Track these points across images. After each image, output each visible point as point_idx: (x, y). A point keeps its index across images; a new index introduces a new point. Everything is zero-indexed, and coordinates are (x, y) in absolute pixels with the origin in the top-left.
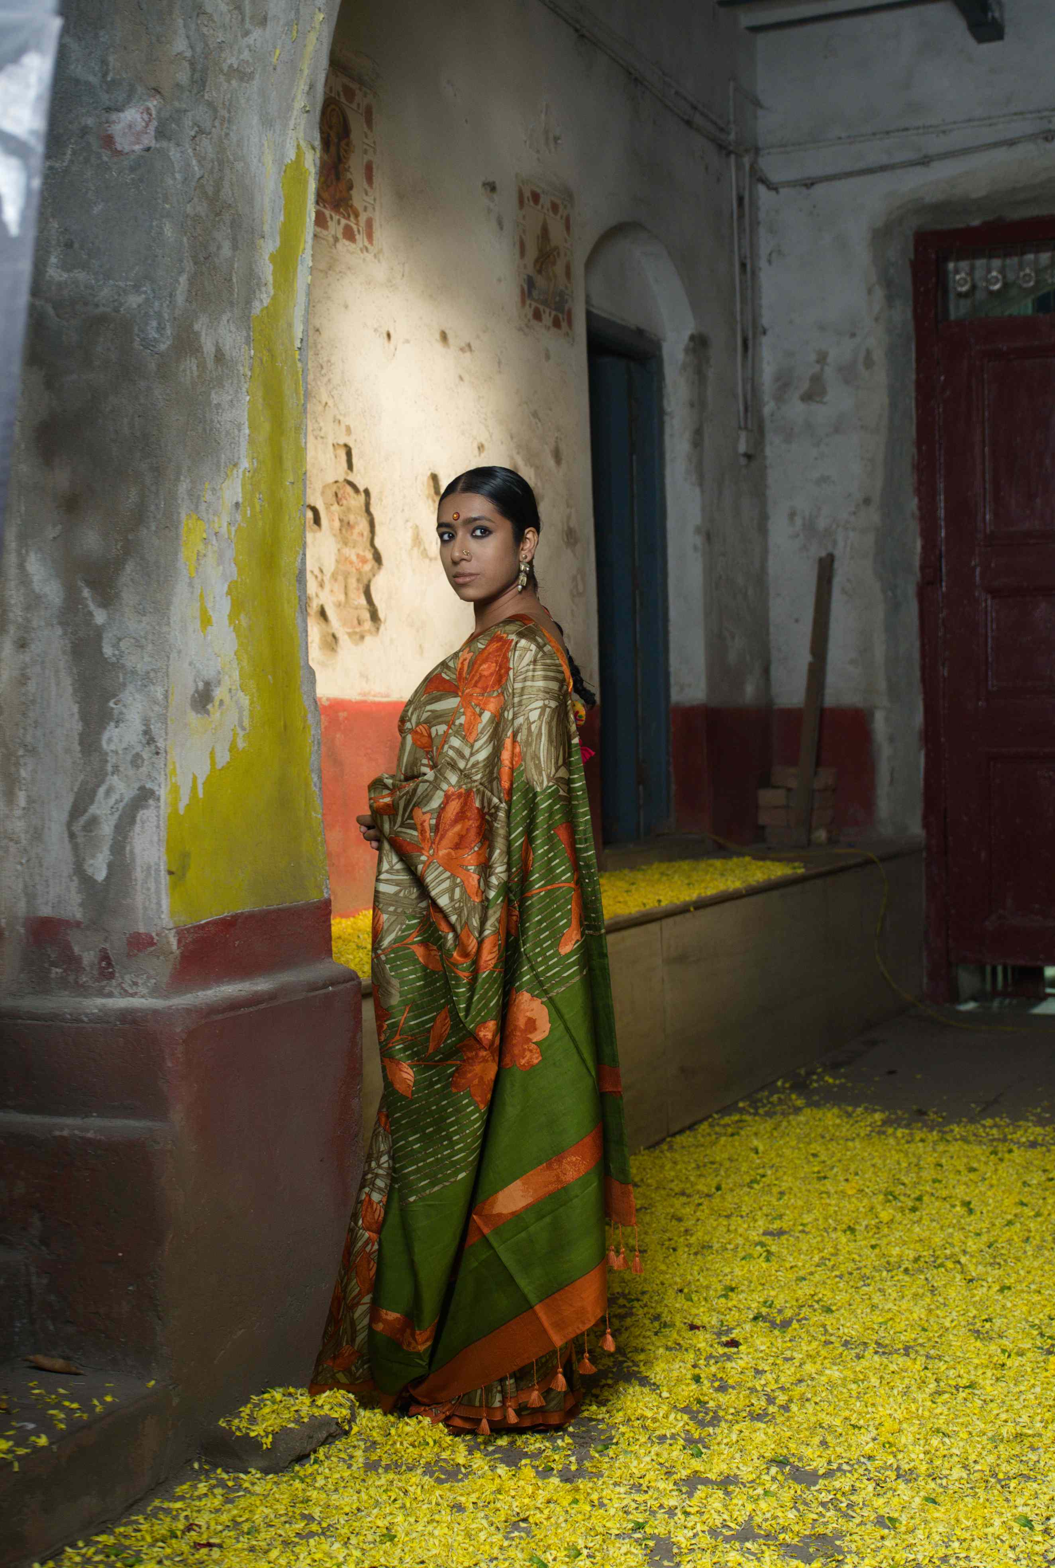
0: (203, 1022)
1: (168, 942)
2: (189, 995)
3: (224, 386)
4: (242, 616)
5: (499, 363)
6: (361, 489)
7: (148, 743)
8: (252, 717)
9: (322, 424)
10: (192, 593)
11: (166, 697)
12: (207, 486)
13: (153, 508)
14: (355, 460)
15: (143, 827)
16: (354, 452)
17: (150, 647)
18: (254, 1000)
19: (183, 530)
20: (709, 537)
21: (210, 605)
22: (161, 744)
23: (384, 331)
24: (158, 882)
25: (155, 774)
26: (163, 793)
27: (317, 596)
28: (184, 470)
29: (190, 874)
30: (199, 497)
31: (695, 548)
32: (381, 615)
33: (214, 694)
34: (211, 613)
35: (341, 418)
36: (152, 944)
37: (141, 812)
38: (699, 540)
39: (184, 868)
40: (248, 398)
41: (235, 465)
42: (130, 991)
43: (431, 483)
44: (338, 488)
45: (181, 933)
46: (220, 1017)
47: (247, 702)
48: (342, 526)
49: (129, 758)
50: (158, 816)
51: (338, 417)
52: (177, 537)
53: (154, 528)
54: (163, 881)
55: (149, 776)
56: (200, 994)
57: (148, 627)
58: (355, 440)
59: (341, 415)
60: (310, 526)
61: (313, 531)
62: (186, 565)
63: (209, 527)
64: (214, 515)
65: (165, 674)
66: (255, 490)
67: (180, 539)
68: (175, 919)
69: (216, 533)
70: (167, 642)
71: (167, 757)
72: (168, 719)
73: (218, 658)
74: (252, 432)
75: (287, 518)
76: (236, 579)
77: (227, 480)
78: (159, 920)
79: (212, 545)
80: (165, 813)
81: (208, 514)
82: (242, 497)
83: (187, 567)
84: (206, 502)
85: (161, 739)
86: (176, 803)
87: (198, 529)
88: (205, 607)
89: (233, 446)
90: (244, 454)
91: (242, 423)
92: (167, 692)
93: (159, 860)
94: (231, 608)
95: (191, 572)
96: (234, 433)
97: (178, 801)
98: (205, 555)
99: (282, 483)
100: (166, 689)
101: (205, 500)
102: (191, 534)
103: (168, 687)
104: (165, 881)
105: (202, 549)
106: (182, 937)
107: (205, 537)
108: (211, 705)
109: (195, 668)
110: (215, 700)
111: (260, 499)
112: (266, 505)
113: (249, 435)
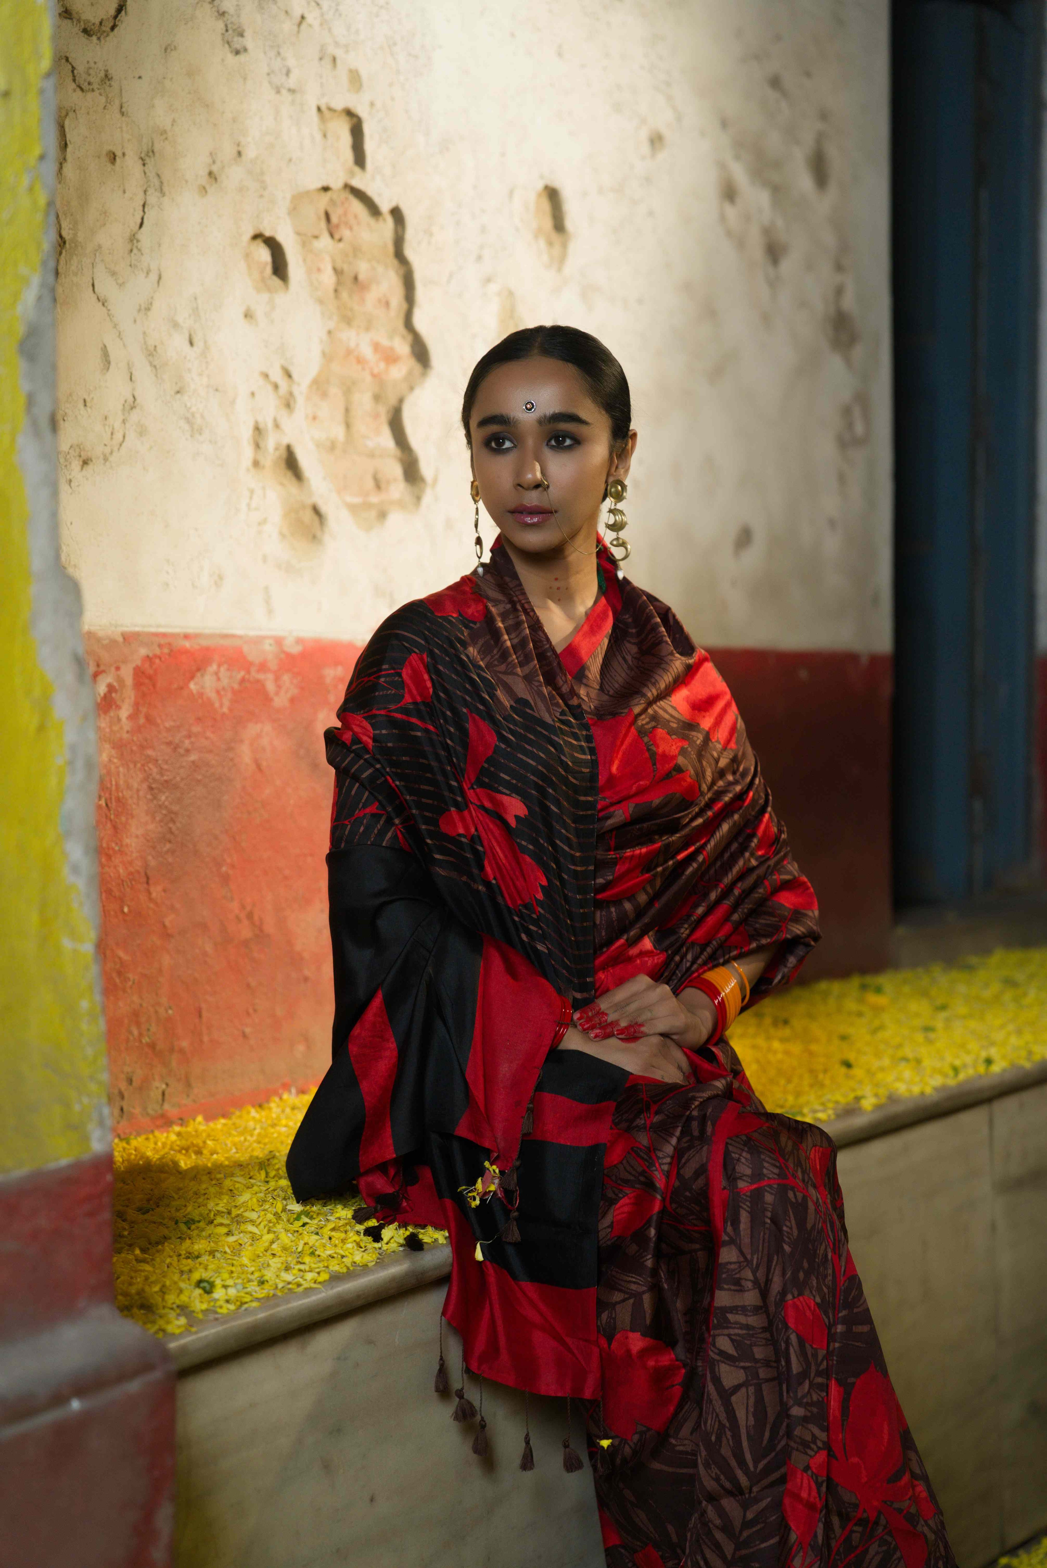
6: (385, 207)
9: (291, 62)
14: (369, 146)
16: (367, 129)
27: (277, 426)
32: (426, 469)
35: (339, 53)
43: (546, 205)
44: (332, 202)
48: (339, 283)
51: (331, 50)
58: (372, 104)
59: (337, 44)
60: (263, 280)
61: (269, 290)
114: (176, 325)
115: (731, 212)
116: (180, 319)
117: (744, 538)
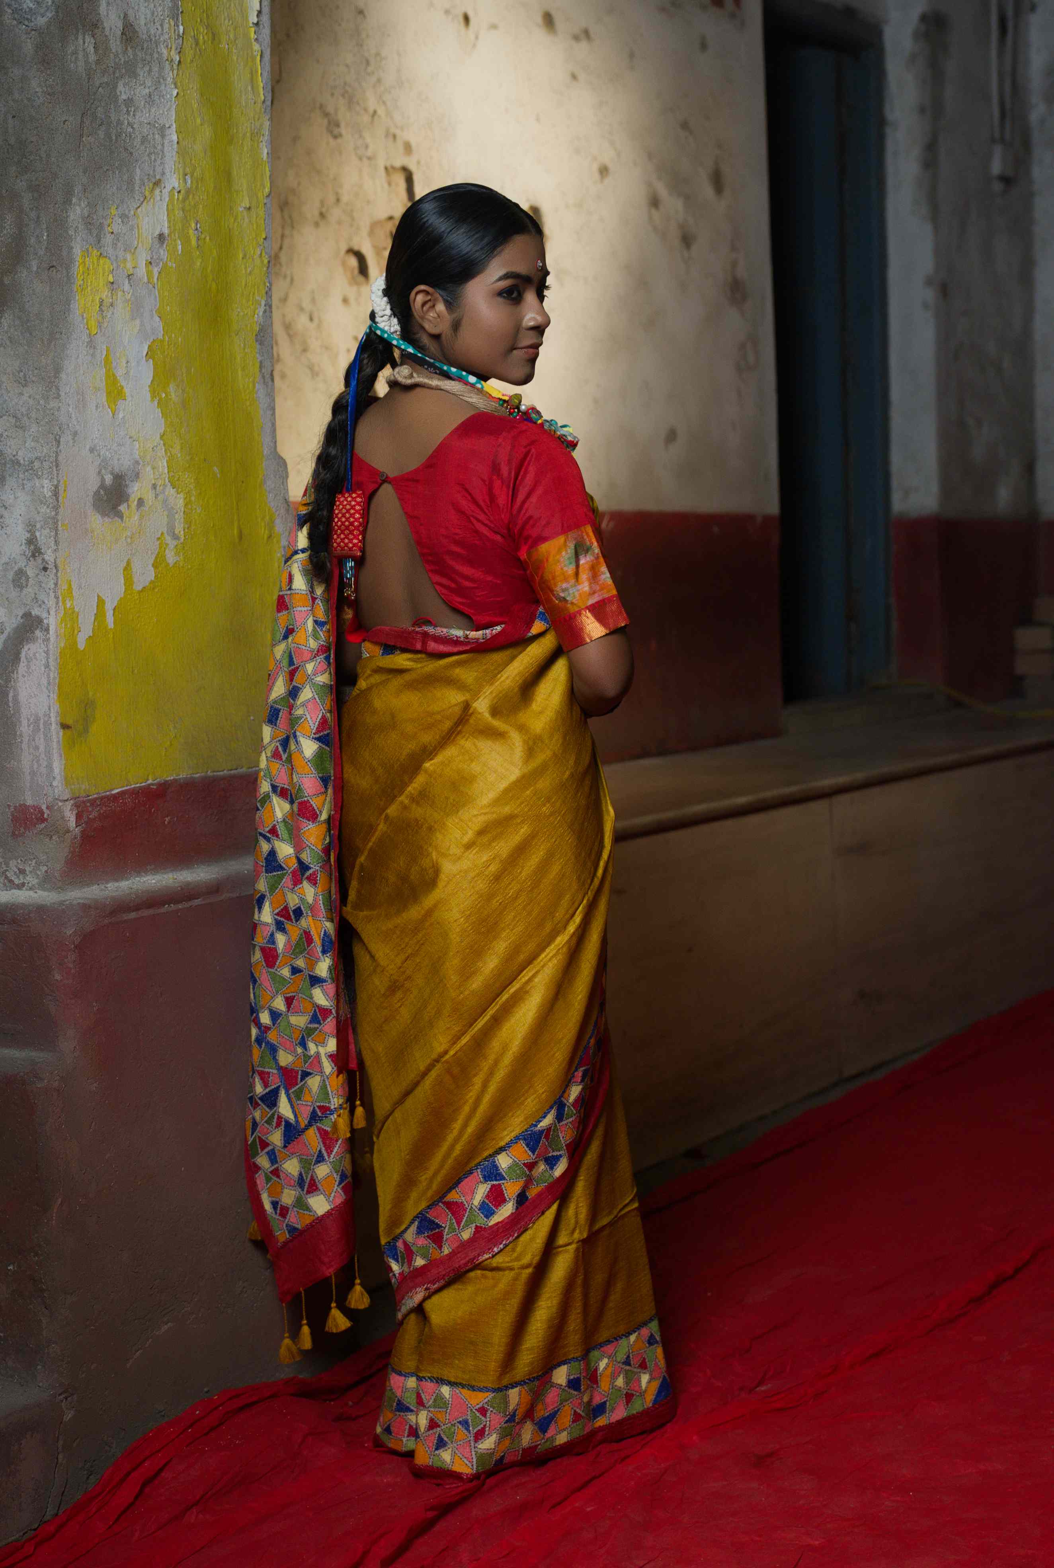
0: (106, 921)
1: (63, 818)
2: (95, 887)
3: (135, 75)
4: (172, 388)
5: (632, 56)
7: (33, 556)
8: (188, 523)
9: (368, 140)
10: (93, 355)
11: (56, 494)
12: (113, 211)
13: (33, 240)
14: (417, 188)
15: (28, 667)
16: (416, 178)
17: (34, 428)
18: (187, 894)
19: (78, 269)
20: (944, 290)
21: (120, 372)
22: (49, 556)
23: (459, 12)
24: (48, 739)
25: (42, 596)
26: (52, 621)
28: (78, 189)
29: (94, 728)
30: (101, 227)
31: (925, 305)
33: (130, 491)
34: (123, 384)
35: (398, 132)
36: (43, 820)
37: (26, 648)
38: (930, 295)
39: (86, 721)
40: (175, 93)
41: (157, 183)
42: (17, 881)
45: (81, 807)
46: (133, 915)
47: (181, 502)
49: (10, 575)
50: (47, 653)
51: (393, 130)
52: (69, 279)
53: (35, 269)
54: (55, 738)
55: (36, 599)
56: (111, 886)
57: (31, 402)
58: (418, 163)
59: (397, 127)
60: (353, 278)
61: (358, 284)
62: (83, 318)
63: (118, 267)
64: (125, 251)
65: (54, 464)
66: (188, 217)
67: (74, 283)
68: (73, 787)
69: (129, 276)
70: (57, 421)
71: (59, 574)
72: (60, 523)
73: (135, 442)
74: (183, 139)
75: (241, 256)
76: (160, 337)
77: (145, 203)
78: (50, 788)
79: (124, 292)
80: (57, 647)
81: (115, 249)
82: (169, 227)
83: (85, 320)
84: (112, 233)
85: (50, 550)
86: (73, 635)
87: (101, 271)
88: (114, 375)
89: (153, 158)
90: (172, 168)
91: (167, 126)
92: (56, 487)
93: (49, 709)
94: (154, 377)
95: (91, 327)
96: (154, 139)
97: (76, 632)
98: (112, 305)
99: (231, 208)
100: (55, 483)
101: (111, 231)
102: (90, 276)
103: (59, 481)
104: (58, 738)
105: (107, 296)
106: (83, 811)
107: (112, 281)
108: (125, 505)
109: (99, 455)
110: (131, 499)
111: (197, 229)
112: (208, 238)
113: (178, 143)
114: (302, 309)
115: (656, 214)
116: (304, 305)
117: (671, 436)
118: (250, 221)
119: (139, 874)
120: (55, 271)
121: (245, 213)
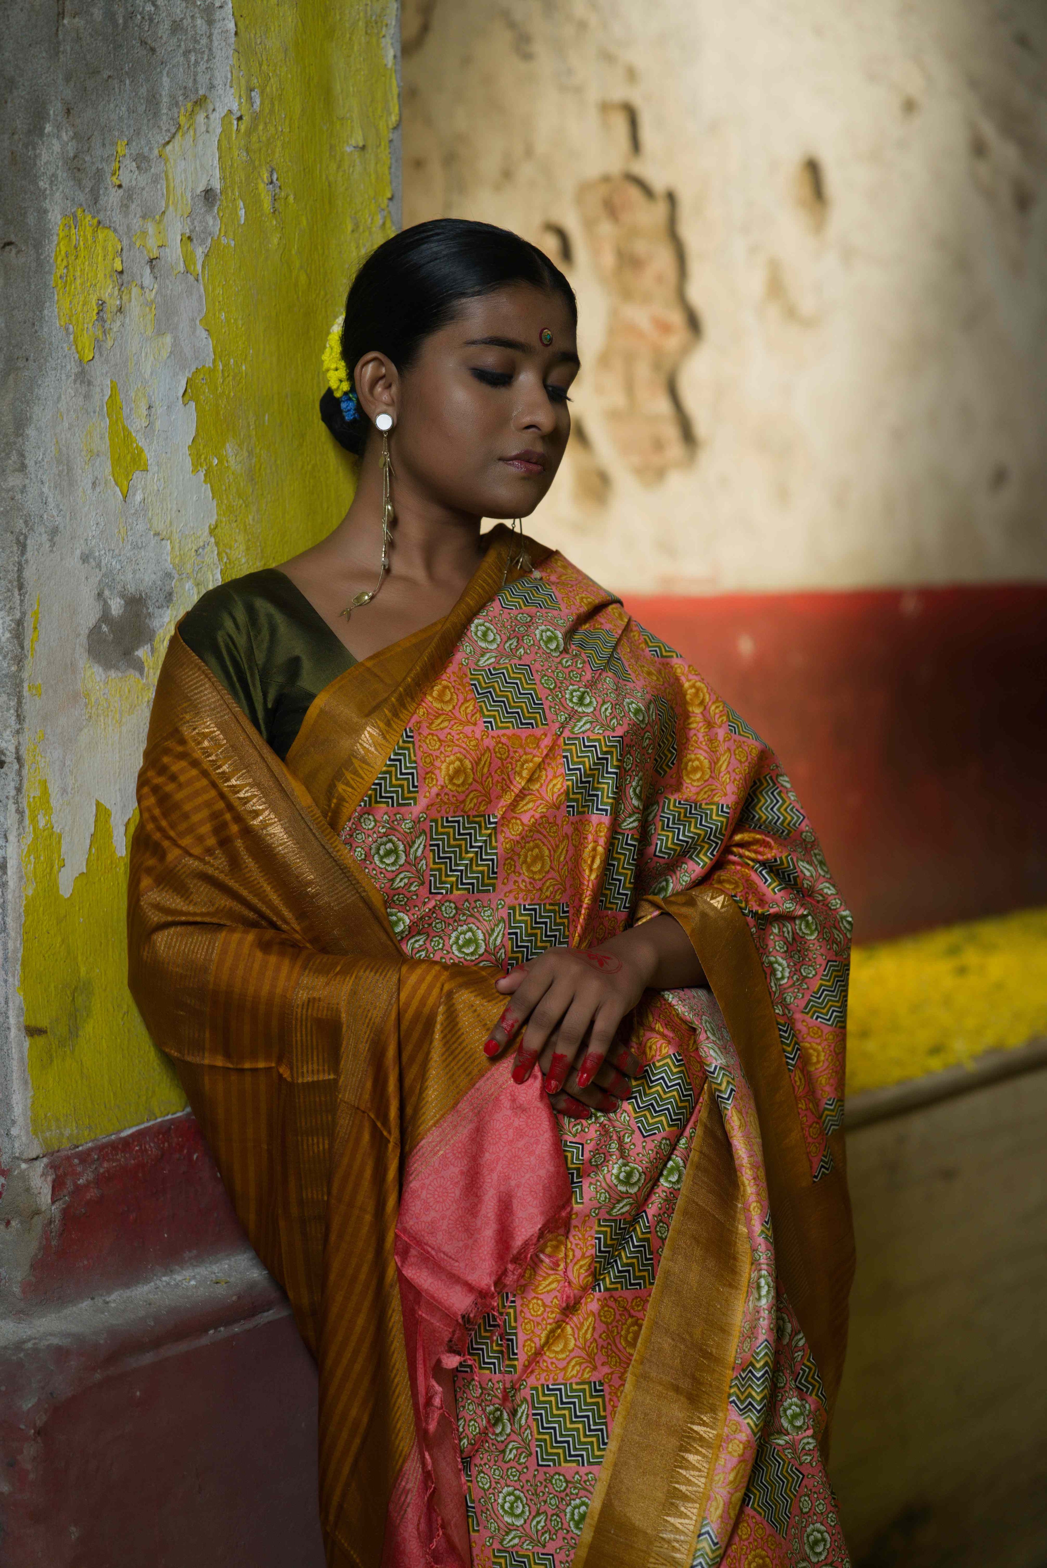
0: (98, 1376)
1: (28, 1190)
2: (86, 1304)
4: (230, 448)
6: (659, 191)
9: (573, 63)
10: (87, 397)
11: (19, 635)
12: (121, 149)
16: (644, 117)
19: (57, 249)
21: (136, 425)
26: (11, 854)
28: (55, 109)
29: (89, 1029)
30: (99, 176)
32: (701, 431)
33: (156, 623)
34: (141, 443)
35: (616, 51)
39: (75, 1017)
41: (200, 102)
43: (806, 178)
44: (611, 190)
45: (63, 1166)
46: (148, 1358)
48: (620, 264)
51: (610, 48)
52: (41, 266)
54: (14, 1052)
56: (116, 1297)
58: (646, 97)
59: (615, 44)
62: (68, 334)
63: (131, 246)
64: (144, 217)
65: (15, 583)
66: (257, 163)
67: (50, 273)
68: (48, 1134)
69: (151, 261)
70: (19, 510)
71: (25, 772)
72: (25, 685)
73: (164, 542)
74: (247, 28)
75: (350, 227)
76: (209, 364)
77: (179, 136)
78: (6, 1139)
79: (142, 288)
80: (20, 897)
81: (126, 215)
82: (223, 179)
83: (72, 336)
84: (120, 186)
85: (8, 732)
86: (50, 874)
87: (99, 249)
88: (124, 428)
89: (193, 59)
90: (226, 78)
91: (217, 4)
92: (19, 623)
93: (7, 1003)
94: (197, 430)
95: (83, 348)
96: (194, 26)
97: (56, 867)
98: (120, 310)
99: (332, 147)
100: (18, 615)
101: (118, 183)
102: (79, 261)
103: (24, 614)
104: (21, 1052)
105: (111, 295)
106: (65, 1175)
107: (120, 269)
108: (147, 647)
109: (99, 566)
110: (157, 639)
111: (272, 182)
112: (291, 199)
113: (236, 34)
115: (980, 166)
117: (1000, 478)
118: (365, 169)
119: (168, 1270)
120: (14, 251)
121: (356, 155)
